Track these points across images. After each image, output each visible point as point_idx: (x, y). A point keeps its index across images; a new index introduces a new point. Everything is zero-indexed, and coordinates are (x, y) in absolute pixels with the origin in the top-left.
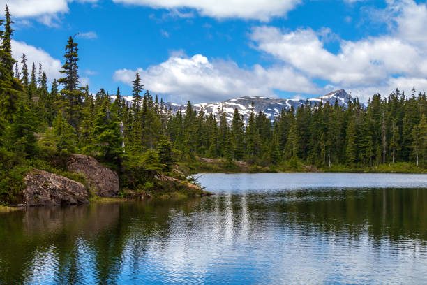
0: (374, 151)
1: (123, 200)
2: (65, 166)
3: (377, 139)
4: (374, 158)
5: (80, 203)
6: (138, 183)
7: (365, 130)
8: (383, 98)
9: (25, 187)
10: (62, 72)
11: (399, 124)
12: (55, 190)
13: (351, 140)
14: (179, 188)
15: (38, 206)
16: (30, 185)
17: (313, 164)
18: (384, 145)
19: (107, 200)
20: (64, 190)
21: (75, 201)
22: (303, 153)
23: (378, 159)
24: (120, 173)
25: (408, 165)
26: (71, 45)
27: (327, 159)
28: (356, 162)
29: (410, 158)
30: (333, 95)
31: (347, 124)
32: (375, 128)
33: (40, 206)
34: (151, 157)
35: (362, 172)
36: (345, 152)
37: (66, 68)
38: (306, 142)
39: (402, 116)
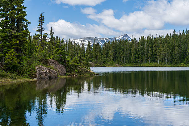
0: (142, 58)
1: (67, 77)
2: (46, 64)
3: (143, 54)
4: (142, 61)
5: (55, 78)
6: (72, 70)
7: (139, 50)
8: (145, 38)
9: (36, 72)
10: (38, 27)
11: (151, 47)
12: (46, 73)
13: (133, 54)
14: (87, 72)
15: (41, 79)
16: (38, 71)
17: (118, 63)
18: (146, 56)
19: (63, 77)
20: (50, 73)
21: (54, 77)
22: (115, 59)
23: (143, 61)
24: (65, 67)
25: (155, 64)
26: (41, 17)
27: (124, 61)
28: (135, 62)
29: (156, 61)
30: (122, 36)
31: (131, 48)
32: (142, 49)
33: (42, 79)
34: (76, 60)
35: (137, 66)
36: (131, 59)
37: (39, 26)
38: (115, 55)
39: (153, 44)
